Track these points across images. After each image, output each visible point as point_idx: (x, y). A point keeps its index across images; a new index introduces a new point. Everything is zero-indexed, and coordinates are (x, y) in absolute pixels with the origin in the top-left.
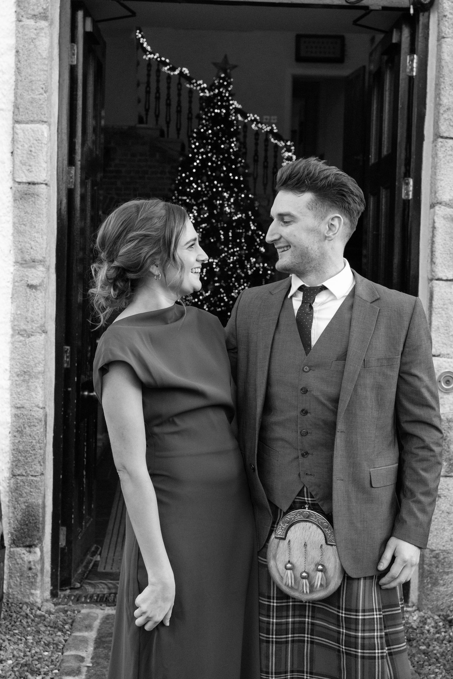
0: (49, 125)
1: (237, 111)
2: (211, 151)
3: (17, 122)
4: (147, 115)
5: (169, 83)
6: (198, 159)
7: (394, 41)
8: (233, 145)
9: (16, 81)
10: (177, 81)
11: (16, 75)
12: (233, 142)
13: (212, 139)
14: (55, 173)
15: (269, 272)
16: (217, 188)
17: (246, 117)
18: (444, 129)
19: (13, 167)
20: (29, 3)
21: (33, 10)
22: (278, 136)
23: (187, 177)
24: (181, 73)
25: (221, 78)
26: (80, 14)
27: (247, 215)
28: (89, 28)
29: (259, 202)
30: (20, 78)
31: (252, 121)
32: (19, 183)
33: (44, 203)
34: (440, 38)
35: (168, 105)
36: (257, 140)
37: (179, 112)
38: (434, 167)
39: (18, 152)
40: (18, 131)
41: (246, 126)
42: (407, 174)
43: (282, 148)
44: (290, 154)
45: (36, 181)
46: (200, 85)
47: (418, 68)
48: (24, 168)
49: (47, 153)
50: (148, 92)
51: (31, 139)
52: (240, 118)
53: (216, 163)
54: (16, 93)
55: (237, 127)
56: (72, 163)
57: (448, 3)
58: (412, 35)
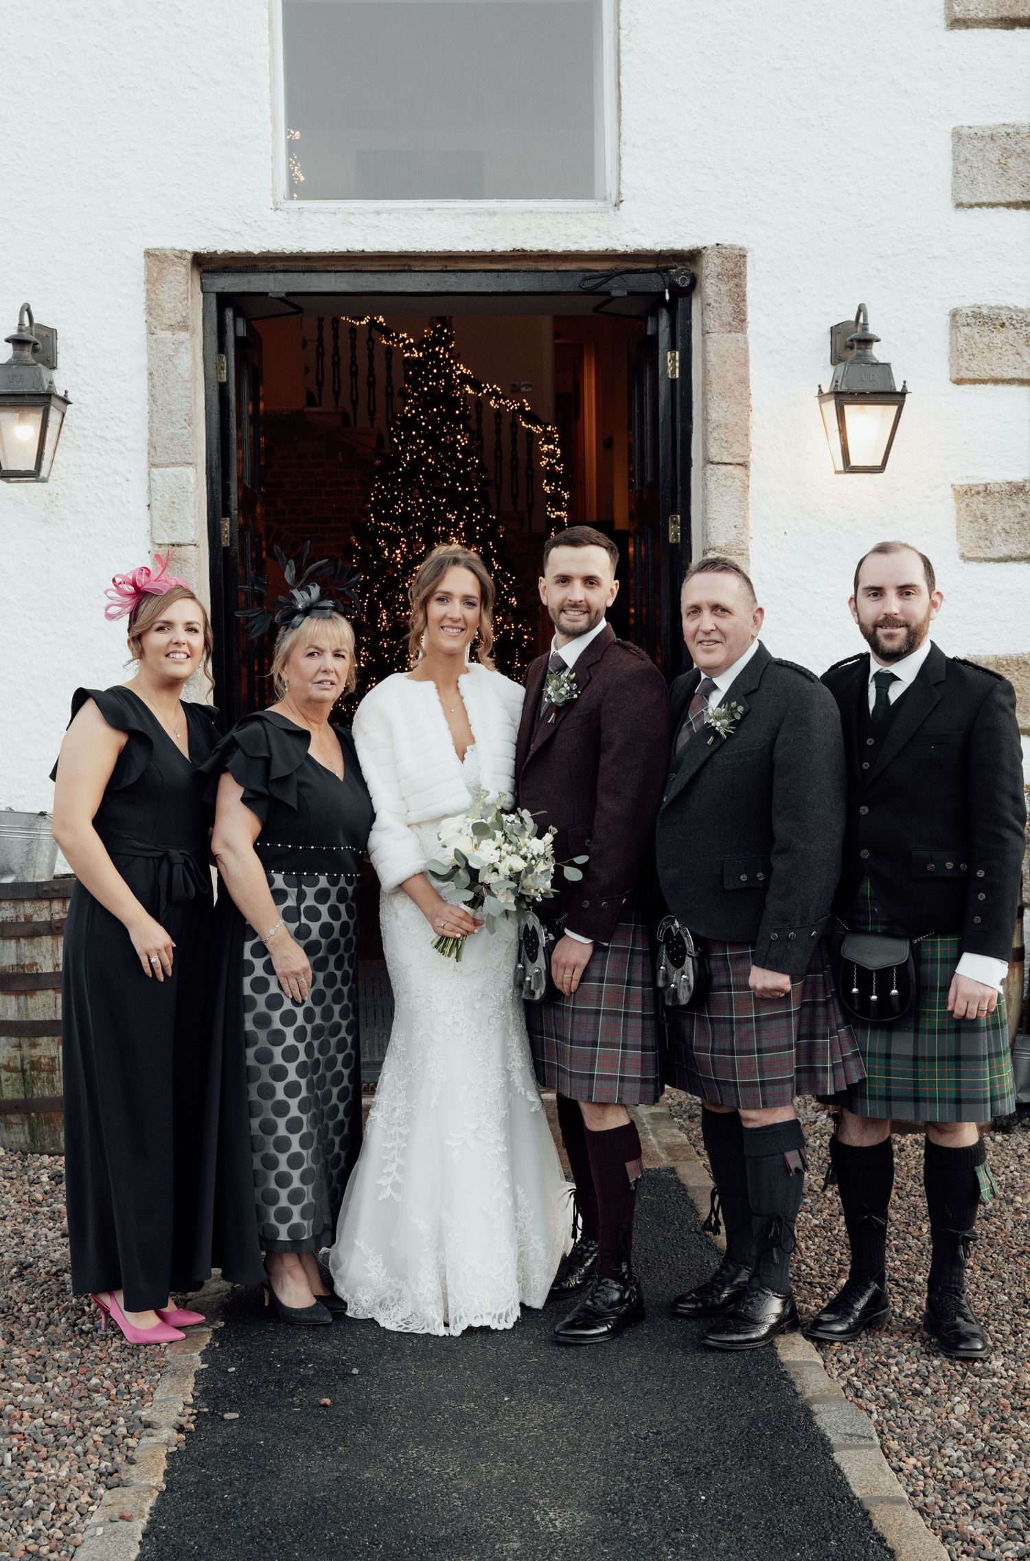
0: (196, 466)
1: (463, 377)
2: (425, 447)
3: (154, 465)
4: (320, 391)
5: (353, 339)
6: (405, 459)
7: (649, 333)
8: (459, 437)
9: (151, 412)
10: (367, 336)
11: (149, 404)
12: (459, 432)
13: (425, 429)
14: (206, 528)
15: (526, 637)
16: (436, 504)
17: (481, 390)
18: (715, 452)
19: (151, 525)
20: (163, 310)
21: (169, 318)
22: (531, 418)
23: (390, 491)
24: (372, 321)
25: (435, 330)
26: (229, 314)
27: (486, 548)
28: (242, 331)
29: (505, 526)
30: (156, 409)
31: (490, 395)
32: (160, 545)
33: (193, 570)
34: (705, 333)
35: (354, 374)
36: (498, 424)
37: (371, 385)
38: (705, 501)
39: (156, 505)
40: (156, 478)
41: (480, 404)
42: (674, 512)
43: (539, 437)
44: (552, 447)
45: (181, 541)
46: (403, 340)
47: (680, 367)
48: (165, 524)
49: (195, 503)
50: (320, 355)
51: (173, 486)
52: (470, 392)
54: (150, 429)
55: (466, 407)
56: (226, 513)
57: (711, 287)
58: (673, 326)
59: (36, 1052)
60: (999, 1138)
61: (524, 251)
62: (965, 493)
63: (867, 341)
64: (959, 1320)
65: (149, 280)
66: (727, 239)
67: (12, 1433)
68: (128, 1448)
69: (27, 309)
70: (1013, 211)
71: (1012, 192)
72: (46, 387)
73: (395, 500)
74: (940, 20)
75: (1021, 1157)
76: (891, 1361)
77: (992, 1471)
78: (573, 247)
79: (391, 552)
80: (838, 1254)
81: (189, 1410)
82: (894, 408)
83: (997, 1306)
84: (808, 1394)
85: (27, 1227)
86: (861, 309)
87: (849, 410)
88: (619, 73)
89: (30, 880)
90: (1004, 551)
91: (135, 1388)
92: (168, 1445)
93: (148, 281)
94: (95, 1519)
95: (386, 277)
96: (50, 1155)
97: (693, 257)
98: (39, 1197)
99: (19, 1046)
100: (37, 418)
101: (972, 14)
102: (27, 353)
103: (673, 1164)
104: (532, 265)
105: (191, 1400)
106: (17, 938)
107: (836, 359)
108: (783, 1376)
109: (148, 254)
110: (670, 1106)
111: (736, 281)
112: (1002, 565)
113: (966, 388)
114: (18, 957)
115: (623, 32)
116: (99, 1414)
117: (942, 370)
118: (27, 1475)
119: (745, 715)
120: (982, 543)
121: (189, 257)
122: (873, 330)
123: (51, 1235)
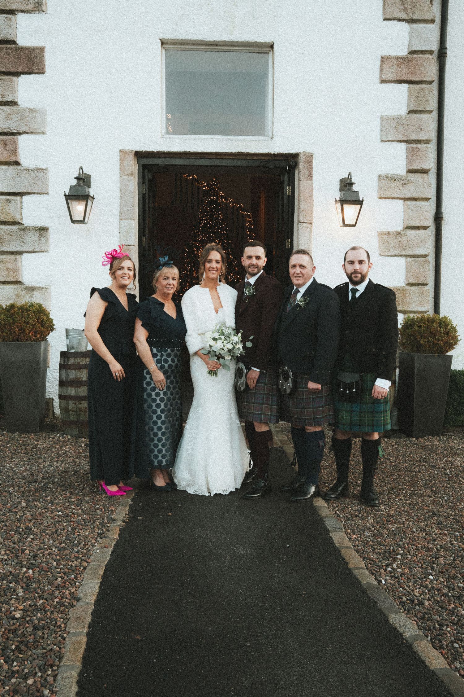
0: (135, 220)
1: (222, 197)
2: (209, 219)
3: (121, 219)
4: (176, 200)
5: (187, 183)
6: (202, 223)
7: (281, 180)
9: (120, 202)
10: (191, 182)
11: (120, 200)
12: (220, 214)
13: (209, 212)
14: (137, 240)
16: (212, 237)
17: (228, 200)
18: (301, 219)
19: (120, 239)
20: (125, 169)
21: (127, 172)
22: (244, 210)
25: (213, 181)
26: (146, 171)
28: (150, 177)
30: (122, 201)
31: (230, 202)
33: (133, 253)
34: (299, 180)
35: (187, 195)
36: (233, 212)
38: (298, 235)
39: (121, 232)
40: (122, 224)
41: (227, 205)
42: (288, 239)
43: (246, 216)
44: (250, 219)
45: (129, 244)
46: (203, 184)
47: (291, 191)
48: (125, 239)
49: (134, 232)
51: (127, 226)
52: (224, 201)
53: (212, 225)
54: (120, 208)
55: (223, 206)
56: (144, 236)
57: (302, 166)
58: (289, 177)
59: (81, 406)
60: (386, 440)
61: (241, 152)
62: (382, 234)
63: (351, 184)
64: (371, 494)
65: (122, 160)
66: (308, 150)
67: (72, 521)
68: (108, 527)
69: (81, 168)
70: (399, 143)
71: (399, 137)
72: (87, 193)
73: (199, 235)
74: (378, 81)
75: (393, 446)
76: (349, 506)
77: (379, 540)
78: (257, 152)
79: (198, 252)
80: (334, 474)
81: (127, 516)
82: (360, 206)
83: (383, 491)
84: (323, 515)
85: (77, 460)
86: (350, 174)
87: (345, 206)
88: (274, 96)
89: (79, 351)
90: (393, 253)
91: (110, 509)
92: (120, 526)
93: (120, 160)
94: (96, 547)
95: (197, 160)
96: (85, 438)
97: (295, 156)
98: (81, 451)
99: (75, 404)
100: (84, 203)
101: (388, 79)
102: (81, 182)
103: (282, 446)
104: (244, 157)
105: (127, 513)
106: (75, 369)
107: (341, 190)
108: (315, 510)
109: (121, 151)
110: (282, 428)
111: (309, 164)
112: (392, 258)
113: (383, 200)
114: (76, 375)
115: (275, 82)
116: (99, 516)
117: (375, 195)
118: (76, 533)
119: (310, 301)
120: (386, 250)
121: (134, 152)
122: (353, 180)
123: (85, 462)
